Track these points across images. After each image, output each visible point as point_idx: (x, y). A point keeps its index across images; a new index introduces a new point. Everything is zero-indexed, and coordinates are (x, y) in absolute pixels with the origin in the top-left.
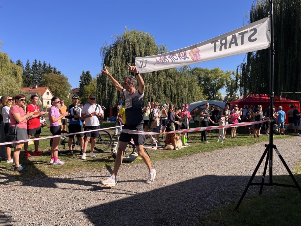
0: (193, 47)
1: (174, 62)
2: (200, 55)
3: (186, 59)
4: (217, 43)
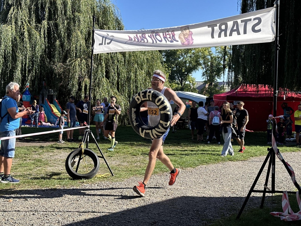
0: (185, 28)
1: (155, 44)
2: (193, 40)
3: (173, 42)
4: (215, 28)
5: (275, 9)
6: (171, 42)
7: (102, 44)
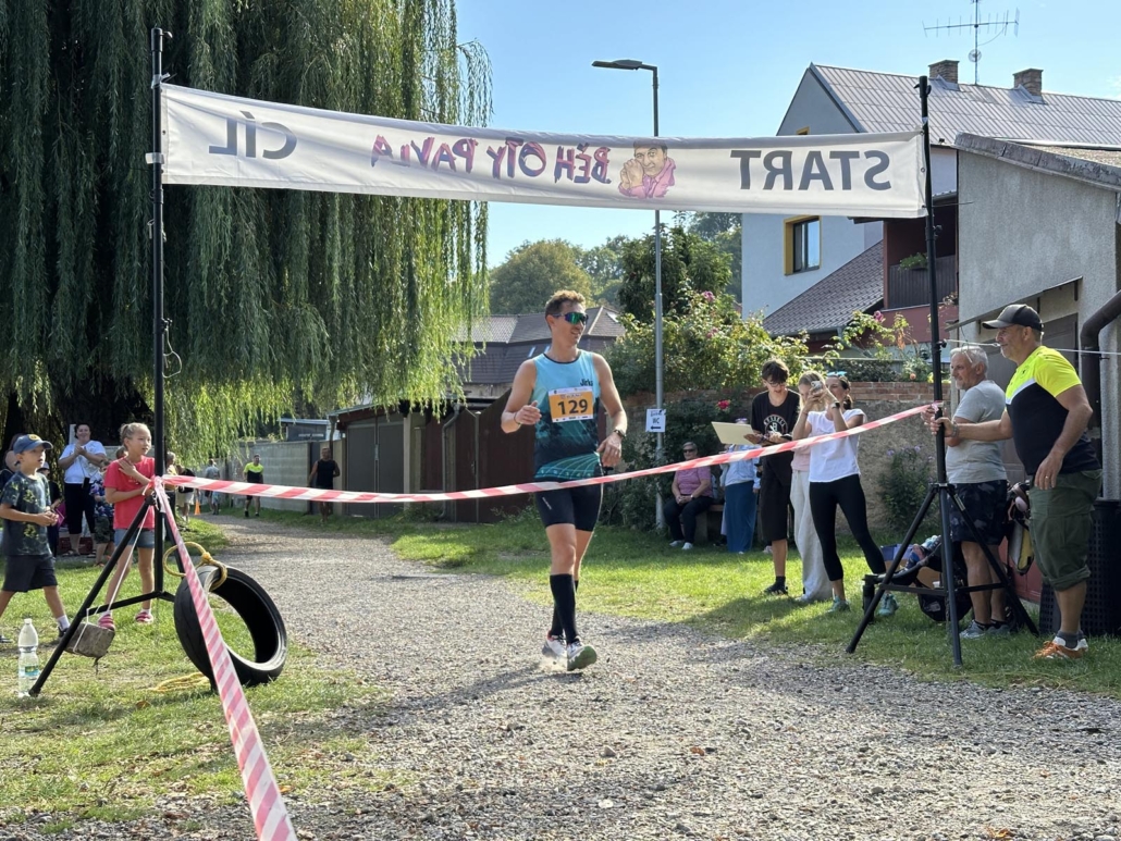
2: (672, 184)
3: (588, 182)
4: (752, 162)
5: (920, 138)
6: (578, 180)
7: (231, 149)
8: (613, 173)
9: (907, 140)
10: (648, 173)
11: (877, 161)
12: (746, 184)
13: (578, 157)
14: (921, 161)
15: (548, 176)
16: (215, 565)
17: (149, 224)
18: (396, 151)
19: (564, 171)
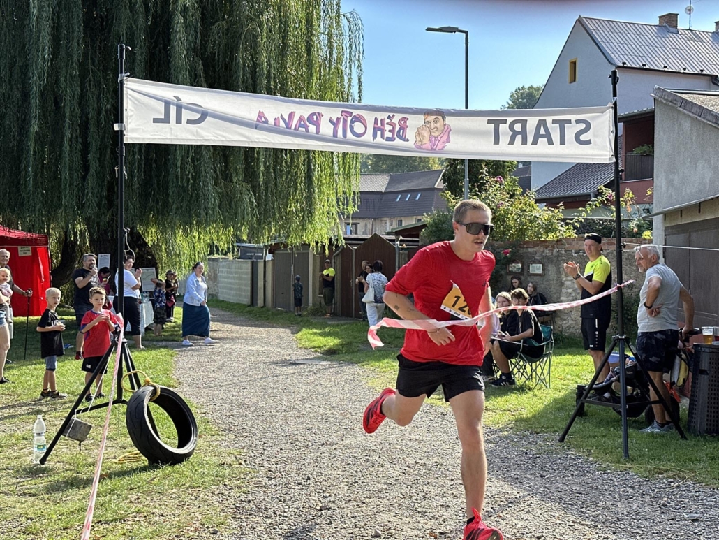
2: (449, 142)
3: (394, 140)
4: (502, 126)
5: (612, 111)
6: (388, 139)
7: (166, 120)
8: (410, 134)
9: (603, 112)
10: (433, 134)
11: (583, 126)
12: (497, 141)
13: (387, 124)
14: (611, 126)
15: (368, 137)
16: (152, 386)
17: (116, 169)
18: (271, 121)
19: (379, 133)
